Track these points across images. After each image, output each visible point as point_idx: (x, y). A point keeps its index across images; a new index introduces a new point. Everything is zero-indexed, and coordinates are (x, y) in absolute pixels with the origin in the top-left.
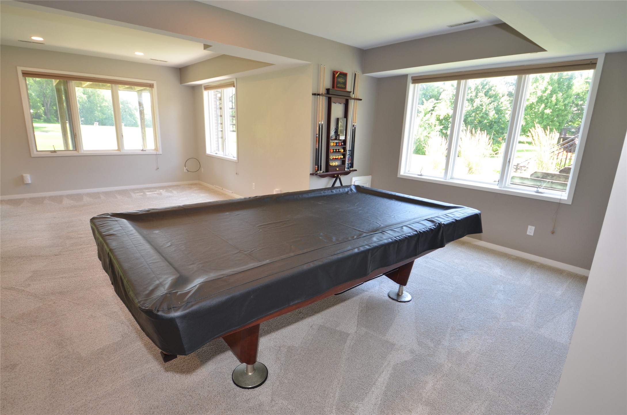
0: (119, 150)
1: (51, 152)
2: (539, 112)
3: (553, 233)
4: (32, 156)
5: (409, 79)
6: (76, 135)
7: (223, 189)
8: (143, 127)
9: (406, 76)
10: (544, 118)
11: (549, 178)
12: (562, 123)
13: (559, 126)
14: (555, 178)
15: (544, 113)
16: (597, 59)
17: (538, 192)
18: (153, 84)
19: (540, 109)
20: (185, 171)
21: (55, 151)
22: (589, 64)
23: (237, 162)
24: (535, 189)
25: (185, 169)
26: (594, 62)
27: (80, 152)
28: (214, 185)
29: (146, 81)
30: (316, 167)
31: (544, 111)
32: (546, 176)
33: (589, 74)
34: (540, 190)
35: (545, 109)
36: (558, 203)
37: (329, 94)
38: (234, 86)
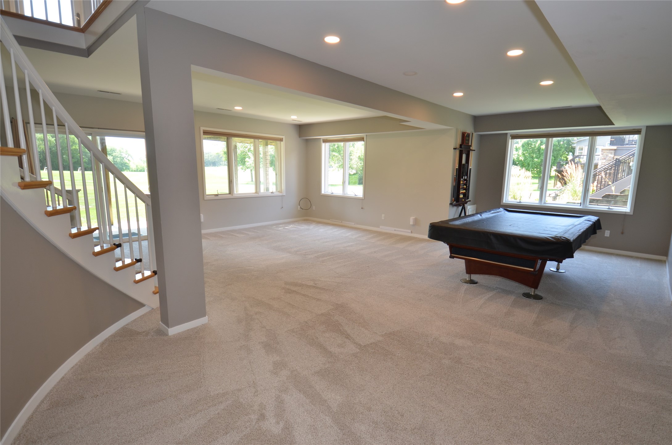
0: (256, 193)
1: (215, 196)
2: (536, 148)
3: (622, 233)
4: (205, 199)
5: (509, 137)
6: (231, 181)
7: (343, 222)
8: (236, 173)
9: (507, 134)
10: (541, 153)
11: (594, 202)
12: (557, 157)
13: (555, 160)
14: (599, 202)
15: (540, 148)
16: (641, 129)
17: (609, 209)
18: (282, 138)
19: (537, 145)
20: (299, 209)
21: (217, 195)
22: (637, 132)
23: (363, 199)
24: (608, 207)
25: (299, 207)
26: (639, 130)
27: (233, 195)
28: (331, 220)
29: (276, 135)
30: (453, 199)
31: (540, 146)
32: (593, 201)
33: (636, 137)
34: (611, 207)
35: (541, 145)
36: (624, 214)
37: (462, 148)
38: (364, 141)
